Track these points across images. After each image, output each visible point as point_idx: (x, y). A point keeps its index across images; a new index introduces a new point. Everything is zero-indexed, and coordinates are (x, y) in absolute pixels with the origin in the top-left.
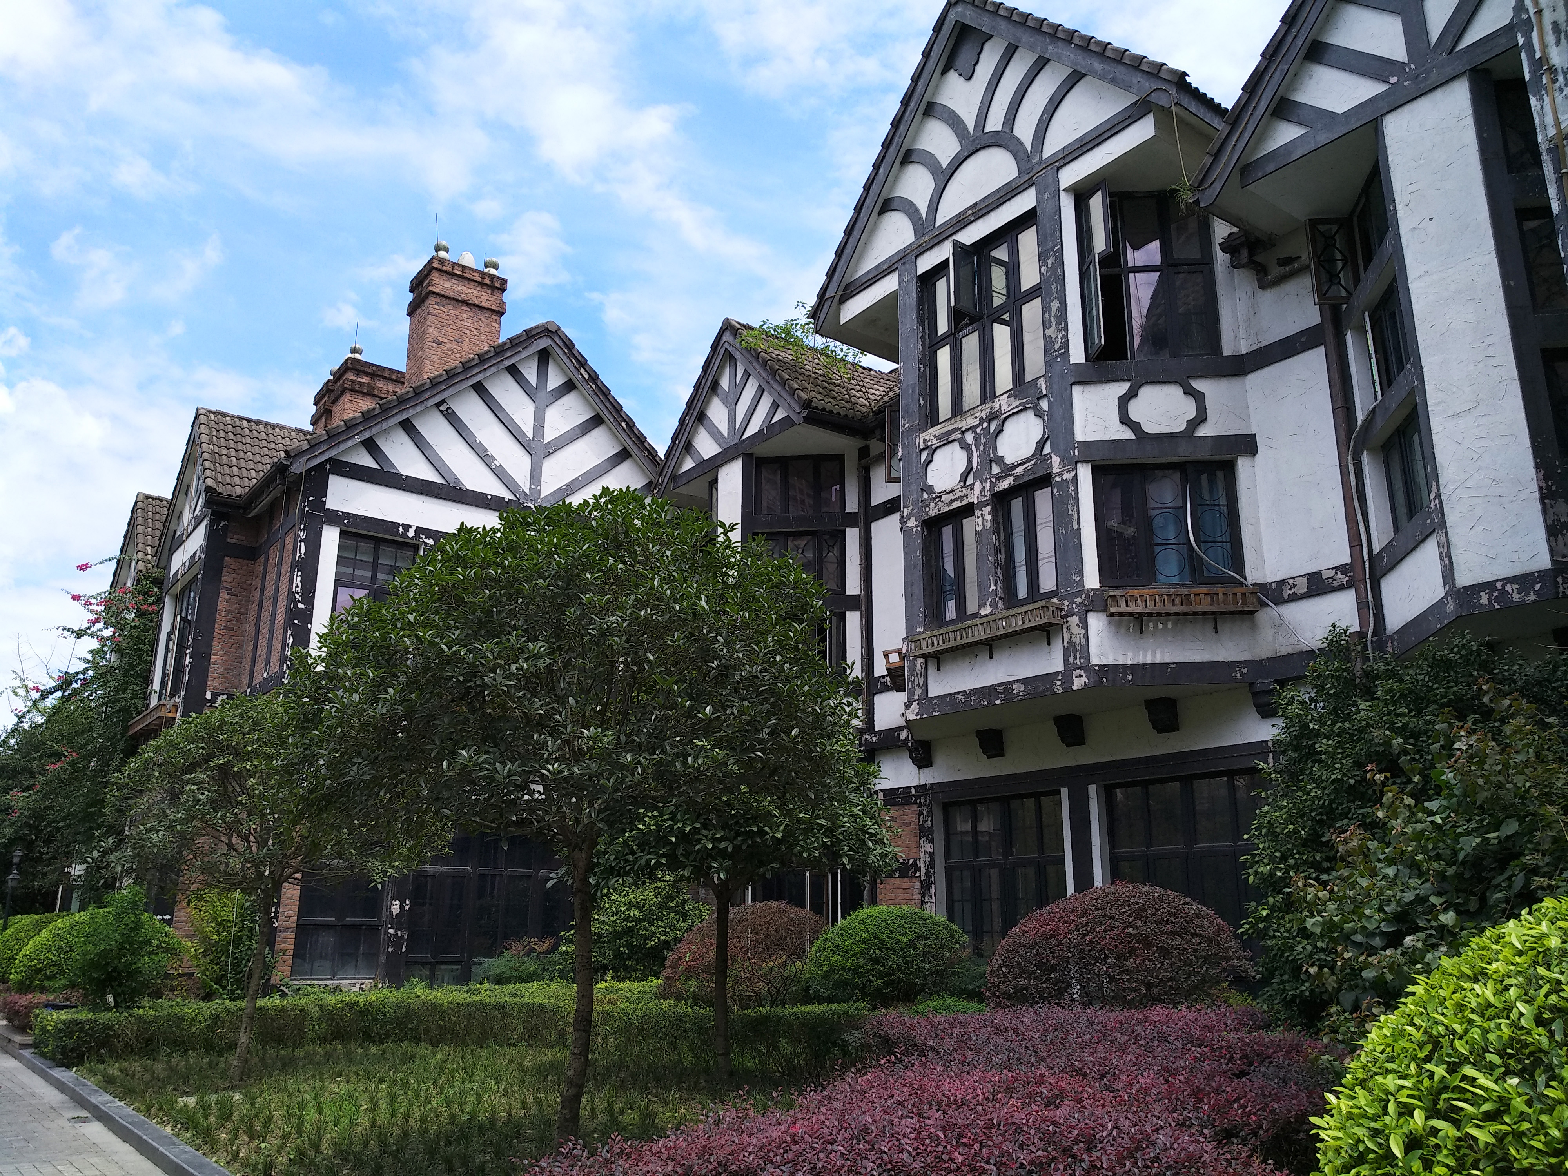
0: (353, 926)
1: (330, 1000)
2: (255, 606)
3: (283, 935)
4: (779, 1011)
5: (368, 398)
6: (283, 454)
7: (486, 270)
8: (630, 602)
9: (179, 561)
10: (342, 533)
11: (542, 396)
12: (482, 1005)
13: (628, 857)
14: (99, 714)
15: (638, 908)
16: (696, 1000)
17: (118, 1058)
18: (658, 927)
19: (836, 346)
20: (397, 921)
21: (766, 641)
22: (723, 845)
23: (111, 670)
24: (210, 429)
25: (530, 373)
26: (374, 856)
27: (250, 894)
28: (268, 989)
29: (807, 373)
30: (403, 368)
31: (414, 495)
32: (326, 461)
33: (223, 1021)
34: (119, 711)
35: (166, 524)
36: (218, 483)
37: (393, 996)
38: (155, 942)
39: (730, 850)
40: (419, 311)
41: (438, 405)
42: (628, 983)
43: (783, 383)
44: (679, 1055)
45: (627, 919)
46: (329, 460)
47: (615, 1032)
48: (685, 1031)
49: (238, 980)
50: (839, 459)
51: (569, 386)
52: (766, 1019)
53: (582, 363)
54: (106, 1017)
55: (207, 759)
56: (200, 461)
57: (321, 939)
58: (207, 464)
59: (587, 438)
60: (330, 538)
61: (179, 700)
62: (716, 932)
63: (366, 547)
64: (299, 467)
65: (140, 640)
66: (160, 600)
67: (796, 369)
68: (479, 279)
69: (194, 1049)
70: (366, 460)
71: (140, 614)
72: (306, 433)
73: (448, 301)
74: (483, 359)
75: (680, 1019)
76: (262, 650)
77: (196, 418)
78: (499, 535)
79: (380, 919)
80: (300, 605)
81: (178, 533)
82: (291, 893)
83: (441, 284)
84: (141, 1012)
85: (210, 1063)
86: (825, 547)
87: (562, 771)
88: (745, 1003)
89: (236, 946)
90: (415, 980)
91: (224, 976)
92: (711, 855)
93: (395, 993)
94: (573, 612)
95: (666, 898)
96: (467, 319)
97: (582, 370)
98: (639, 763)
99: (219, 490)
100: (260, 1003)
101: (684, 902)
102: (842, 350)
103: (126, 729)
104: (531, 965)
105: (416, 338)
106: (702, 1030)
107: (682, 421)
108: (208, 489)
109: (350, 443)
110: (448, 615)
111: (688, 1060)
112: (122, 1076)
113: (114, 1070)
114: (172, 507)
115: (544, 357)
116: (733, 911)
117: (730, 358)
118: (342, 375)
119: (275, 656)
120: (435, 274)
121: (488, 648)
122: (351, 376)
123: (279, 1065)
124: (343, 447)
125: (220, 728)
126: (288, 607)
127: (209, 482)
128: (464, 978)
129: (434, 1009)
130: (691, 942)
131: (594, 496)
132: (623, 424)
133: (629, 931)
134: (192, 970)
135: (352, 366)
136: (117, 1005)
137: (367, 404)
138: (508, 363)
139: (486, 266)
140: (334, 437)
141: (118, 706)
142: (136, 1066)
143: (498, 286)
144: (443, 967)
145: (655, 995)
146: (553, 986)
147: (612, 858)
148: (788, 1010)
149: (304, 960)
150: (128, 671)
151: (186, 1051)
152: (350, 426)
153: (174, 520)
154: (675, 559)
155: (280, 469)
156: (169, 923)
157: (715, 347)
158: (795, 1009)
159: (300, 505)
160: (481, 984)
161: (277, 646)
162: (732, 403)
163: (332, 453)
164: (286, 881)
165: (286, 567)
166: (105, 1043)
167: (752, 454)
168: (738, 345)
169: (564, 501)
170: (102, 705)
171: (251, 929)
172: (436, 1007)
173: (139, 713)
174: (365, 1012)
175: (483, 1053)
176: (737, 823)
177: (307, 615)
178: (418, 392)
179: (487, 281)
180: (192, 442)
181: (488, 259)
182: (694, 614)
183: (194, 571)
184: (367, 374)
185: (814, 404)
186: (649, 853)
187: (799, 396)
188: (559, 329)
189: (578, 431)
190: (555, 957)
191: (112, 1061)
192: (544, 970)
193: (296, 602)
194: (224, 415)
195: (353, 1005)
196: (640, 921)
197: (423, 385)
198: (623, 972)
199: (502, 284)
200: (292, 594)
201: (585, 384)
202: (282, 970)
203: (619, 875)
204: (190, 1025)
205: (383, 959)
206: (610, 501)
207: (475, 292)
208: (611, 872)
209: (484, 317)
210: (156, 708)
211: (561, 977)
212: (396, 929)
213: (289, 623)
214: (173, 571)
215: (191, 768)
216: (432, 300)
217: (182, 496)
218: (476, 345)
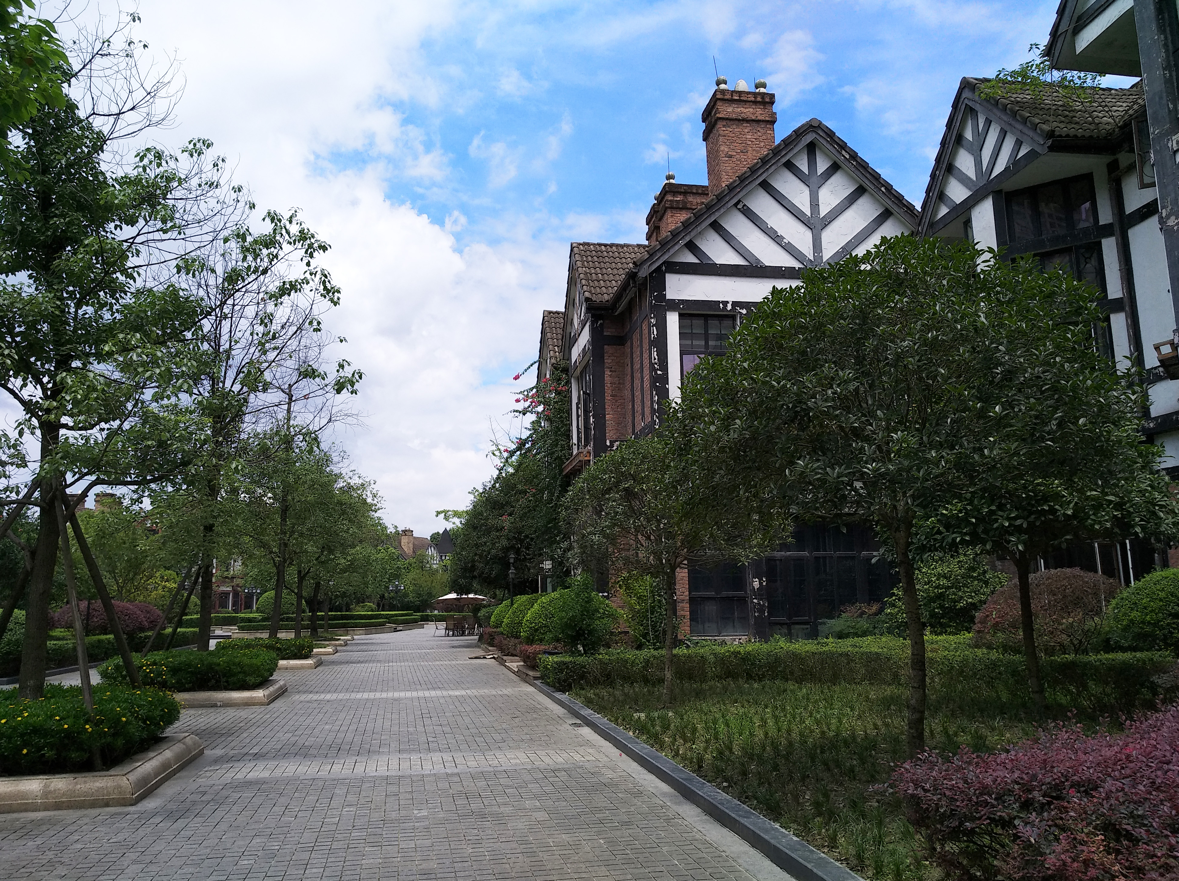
0: (728, 598)
1: (722, 650)
2: (629, 377)
3: (681, 605)
4: (1084, 658)
5: (684, 212)
6: (631, 265)
7: (757, 91)
8: (918, 328)
9: (576, 353)
10: (680, 315)
11: (814, 180)
12: (831, 655)
13: (936, 537)
14: (543, 463)
15: (946, 578)
16: (1006, 648)
17: (592, 687)
18: (964, 592)
19: (1074, 75)
20: (759, 593)
21: (1045, 345)
22: (1018, 522)
23: (546, 433)
24: (582, 256)
25: (803, 165)
26: (737, 545)
27: (656, 578)
28: (677, 643)
29: (1047, 107)
30: (706, 183)
31: (728, 278)
32: (662, 264)
33: (652, 664)
34: (555, 459)
35: (564, 329)
36: (592, 294)
37: (765, 647)
38: (601, 611)
39: (1025, 526)
40: (711, 135)
41: (736, 205)
42: (943, 637)
43: (1025, 121)
44: (997, 692)
45: (938, 587)
46: (664, 263)
47: (939, 674)
48: (999, 673)
49: (656, 636)
50: (1088, 178)
51: (835, 168)
52: (1073, 663)
53: (843, 146)
54: (580, 659)
55: (617, 484)
56: (578, 281)
57: (707, 608)
58: (584, 282)
59: (854, 207)
60: (673, 320)
61: (590, 448)
62: (1018, 594)
63: (698, 323)
64: (644, 273)
65: (560, 411)
66: (568, 383)
67: (1035, 106)
68: (753, 99)
69: (637, 682)
70: (690, 258)
71: (558, 393)
72: (644, 246)
73: (732, 122)
74: (764, 161)
75: (994, 665)
76: (638, 407)
77: (572, 250)
78: (802, 291)
79: (746, 592)
80: (659, 372)
81: (572, 334)
82: (682, 575)
83: (726, 110)
84: (601, 657)
85: (649, 691)
86: (1082, 260)
87: (879, 469)
88: (1050, 651)
89: (652, 614)
90: (778, 637)
91: (648, 633)
92: (1006, 531)
93: (765, 646)
94: (871, 343)
95: (969, 570)
96: (748, 133)
97: (844, 152)
98: (943, 457)
99: (594, 299)
100: (675, 651)
101: (985, 572)
102: (1079, 77)
103: (561, 471)
104: (864, 624)
105: (712, 157)
106: (1015, 673)
107: (933, 176)
108: (587, 300)
109: (677, 248)
110: (772, 360)
111: (1005, 697)
112: (596, 698)
113: (591, 694)
114: (566, 317)
115: (811, 149)
116: (1031, 576)
117: (971, 111)
118: (663, 198)
119: (647, 411)
120: (719, 103)
121: (808, 379)
122: (669, 197)
123: (693, 694)
124: (672, 251)
125: (622, 463)
126: (651, 376)
127: (587, 294)
128: (813, 634)
129: (795, 656)
130: (995, 603)
131: (875, 245)
132: (883, 189)
133: (941, 596)
134: (627, 630)
135: (670, 189)
136: (585, 652)
137: (683, 216)
138: (784, 160)
139: (757, 87)
140: (665, 245)
141: (555, 456)
142: (604, 693)
143: (768, 100)
144: (797, 627)
145: (969, 645)
146: (884, 639)
147: (923, 538)
148: (1092, 657)
149: (698, 622)
150: (557, 432)
151: (632, 683)
152: (675, 234)
153: (569, 326)
154: (951, 288)
155: (632, 276)
156: (607, 597)
157: (955, 105)
158: (1099, 657)
159: (649, 300)
160: (827, 638)
161: (648, 403)
162: (977, 151)
163: (665, 257)
164: (679, 566)
165: (646, 346)
166: (582, 677)
167: (1000, 191)
168: (977, 98)
169: (851, 255)
170: (545, 457)
171: (660, 601)
172: (796, 656)
173: (567, 460)
174: (745, 659)
175: (837, 688)
176: (1029, 504)
177: (665, 379)
178: (720, 198)
179: (759, 99)
180: (572, 268)
181: (757, 81)
182: (976, 330)
183: (586, 359)
184: (680, 193)
185: (1057, 133)
186: (954, 533)
187: (1041, 129)
188: (821, 123)
189: (846, 202)
190: (882, 617)
191: (588, 688)
192: (875, 628)
193: (656, 370)
194: (588, 244)
195: (736, 654)
196: (948, 588)
197: (723, 192)
198: (939, 628)
199: (771, 99)
200: (652, 365)
201: (847, 163)
202: (684, 629)
203: (930, 551)
204: (632, 666)
205: (752, 622)
206: (890, 248)
207: (751, 110)
208: (923, 549)
209: (760, 128)
210: (578, 454)
211: (889, 633)
212: (759, 600)
213: (653, 386)
214: (573, 361)
215: (608, 491)
216: (720, 124)
217: (571, 307)
218: (758, 152)
